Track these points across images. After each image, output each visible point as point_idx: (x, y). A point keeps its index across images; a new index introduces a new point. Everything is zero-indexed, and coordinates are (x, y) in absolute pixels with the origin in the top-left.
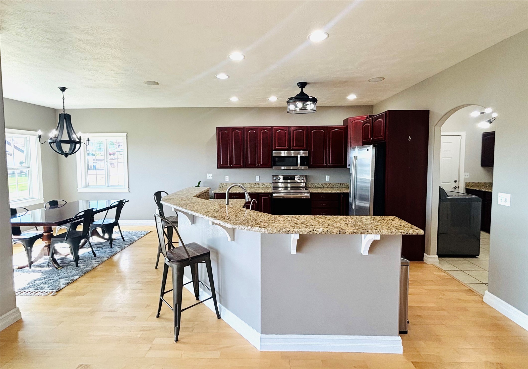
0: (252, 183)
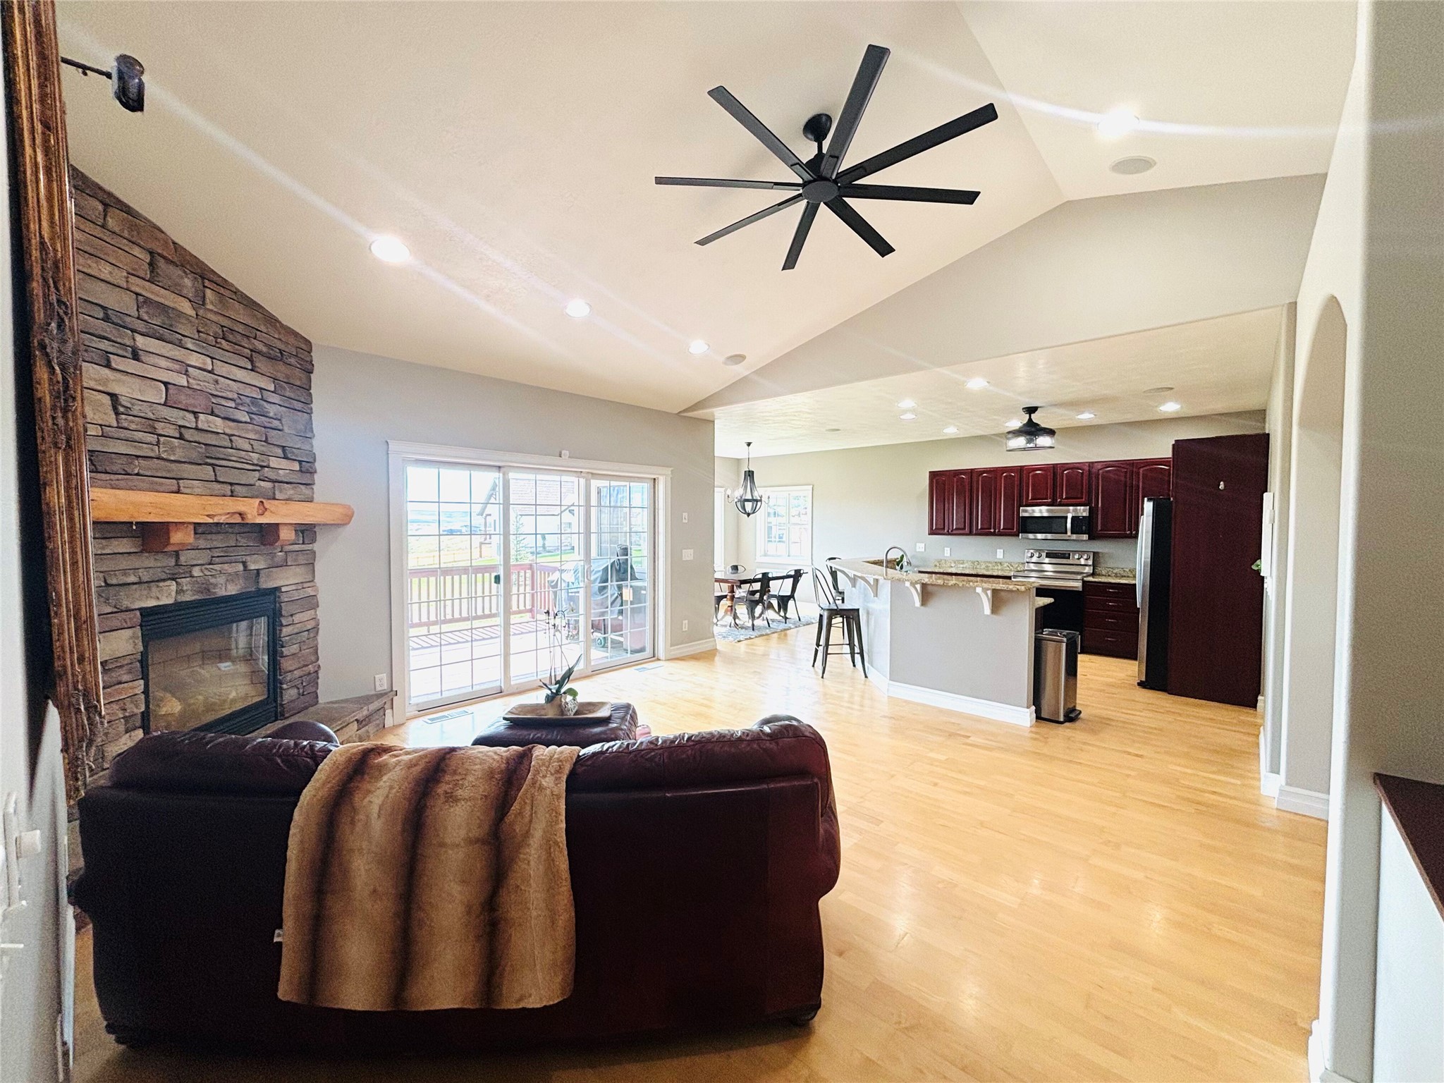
0: (990, 562)
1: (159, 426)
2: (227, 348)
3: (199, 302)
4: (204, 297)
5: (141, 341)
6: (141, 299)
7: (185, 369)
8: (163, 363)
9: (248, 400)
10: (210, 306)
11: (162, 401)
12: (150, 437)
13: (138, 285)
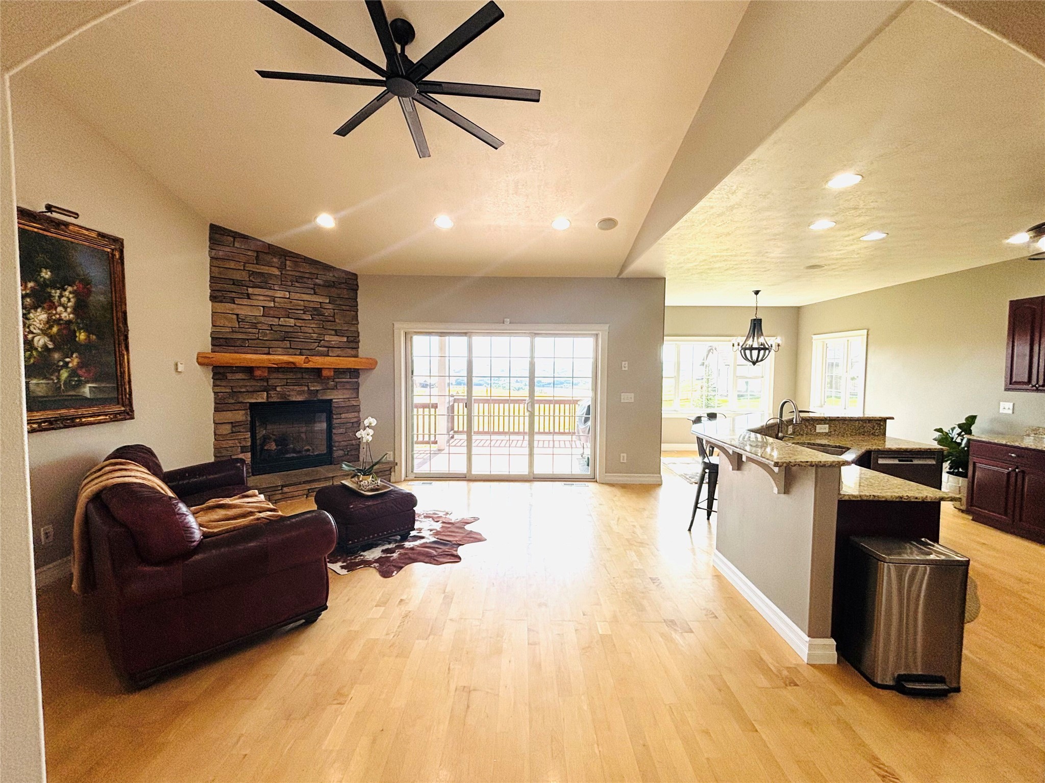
1: (259, 326)
2: (299, 286)
3: (282, 268)
4: (285, 265)
5: (250, 290)
6: (251, 272)
7: (272, 299)
8: (262, 298)
9: (311, 309)
10: (288, 268)
11: (262, 314)
12: (254, 331)
13: (250, 267)
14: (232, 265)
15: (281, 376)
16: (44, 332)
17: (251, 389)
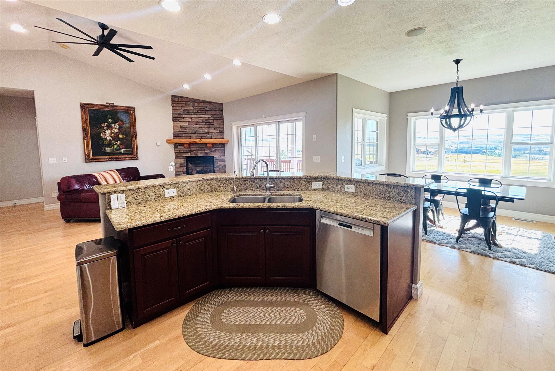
1: (187, 129)
2: (200, 112)
3: (194, 106)
5: (184, 116)
6: (184, 110)
7: (191, 118)
8: (187, 118)
9: (204, 120)
10: (196, 106)
11: (188, 124)
12: (185, 130)
13: (183, 108)
14: (177, 108)
15: (194, 147)
16: (110, 136)
17: (185, 151)
